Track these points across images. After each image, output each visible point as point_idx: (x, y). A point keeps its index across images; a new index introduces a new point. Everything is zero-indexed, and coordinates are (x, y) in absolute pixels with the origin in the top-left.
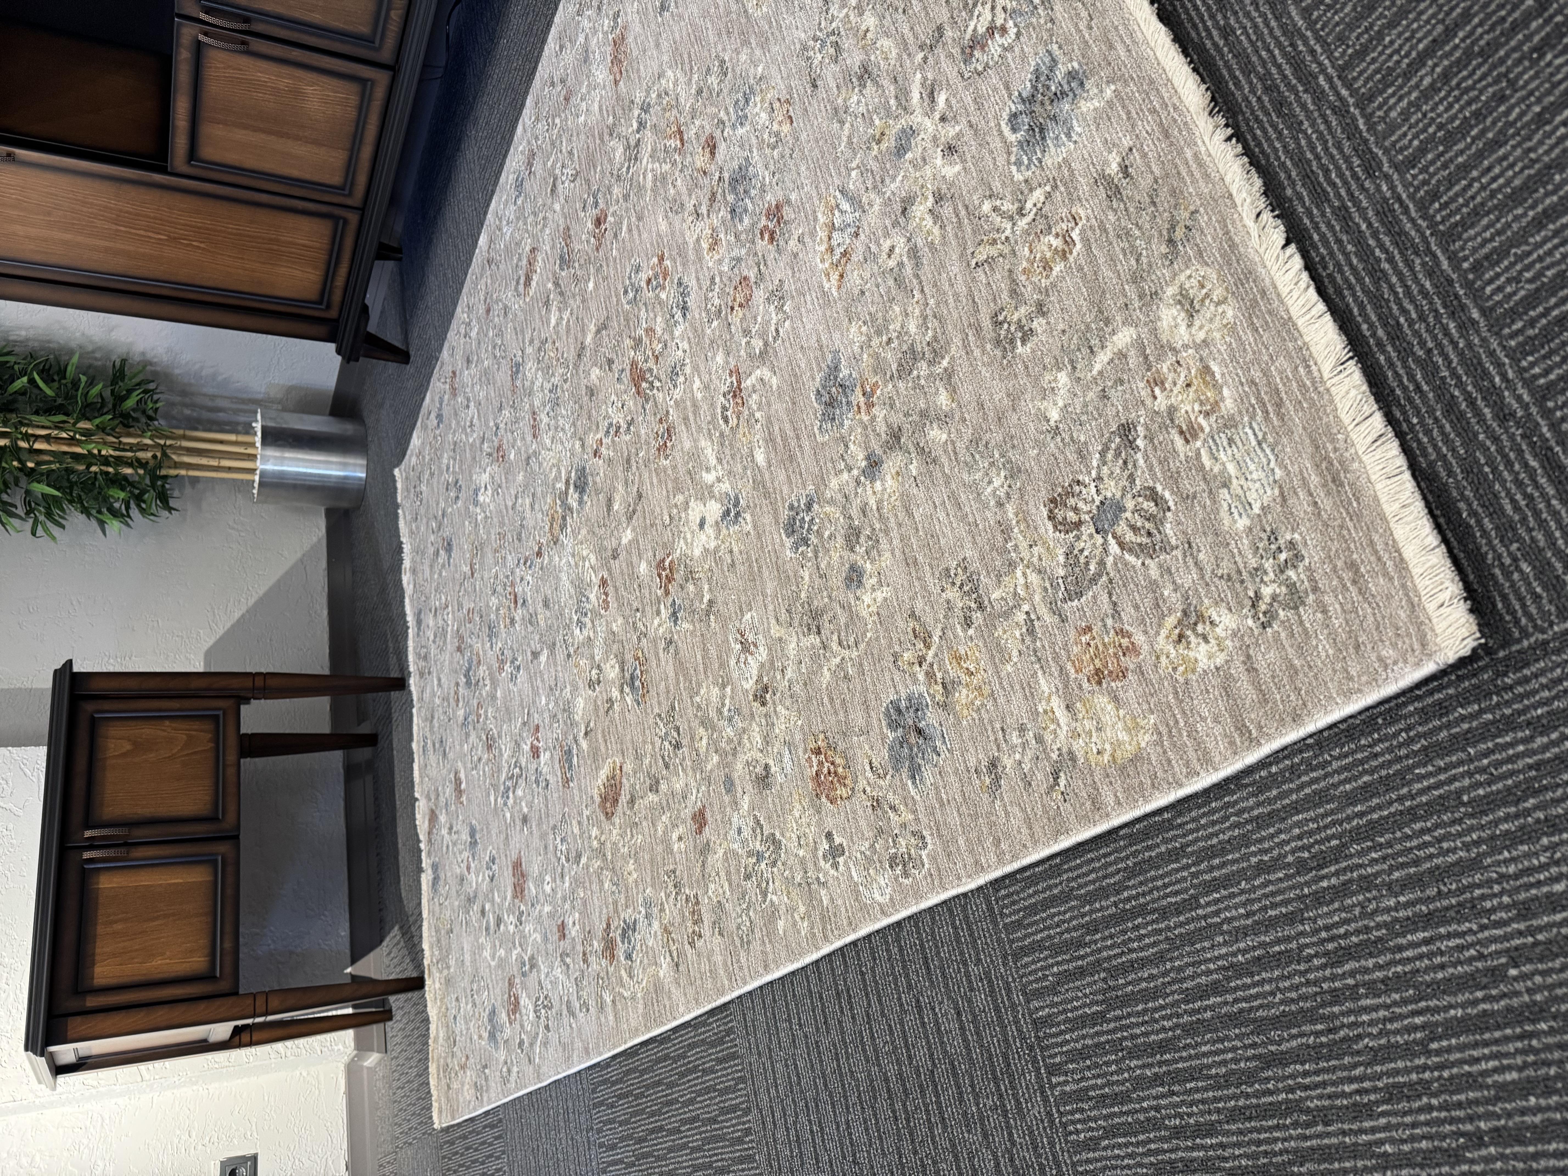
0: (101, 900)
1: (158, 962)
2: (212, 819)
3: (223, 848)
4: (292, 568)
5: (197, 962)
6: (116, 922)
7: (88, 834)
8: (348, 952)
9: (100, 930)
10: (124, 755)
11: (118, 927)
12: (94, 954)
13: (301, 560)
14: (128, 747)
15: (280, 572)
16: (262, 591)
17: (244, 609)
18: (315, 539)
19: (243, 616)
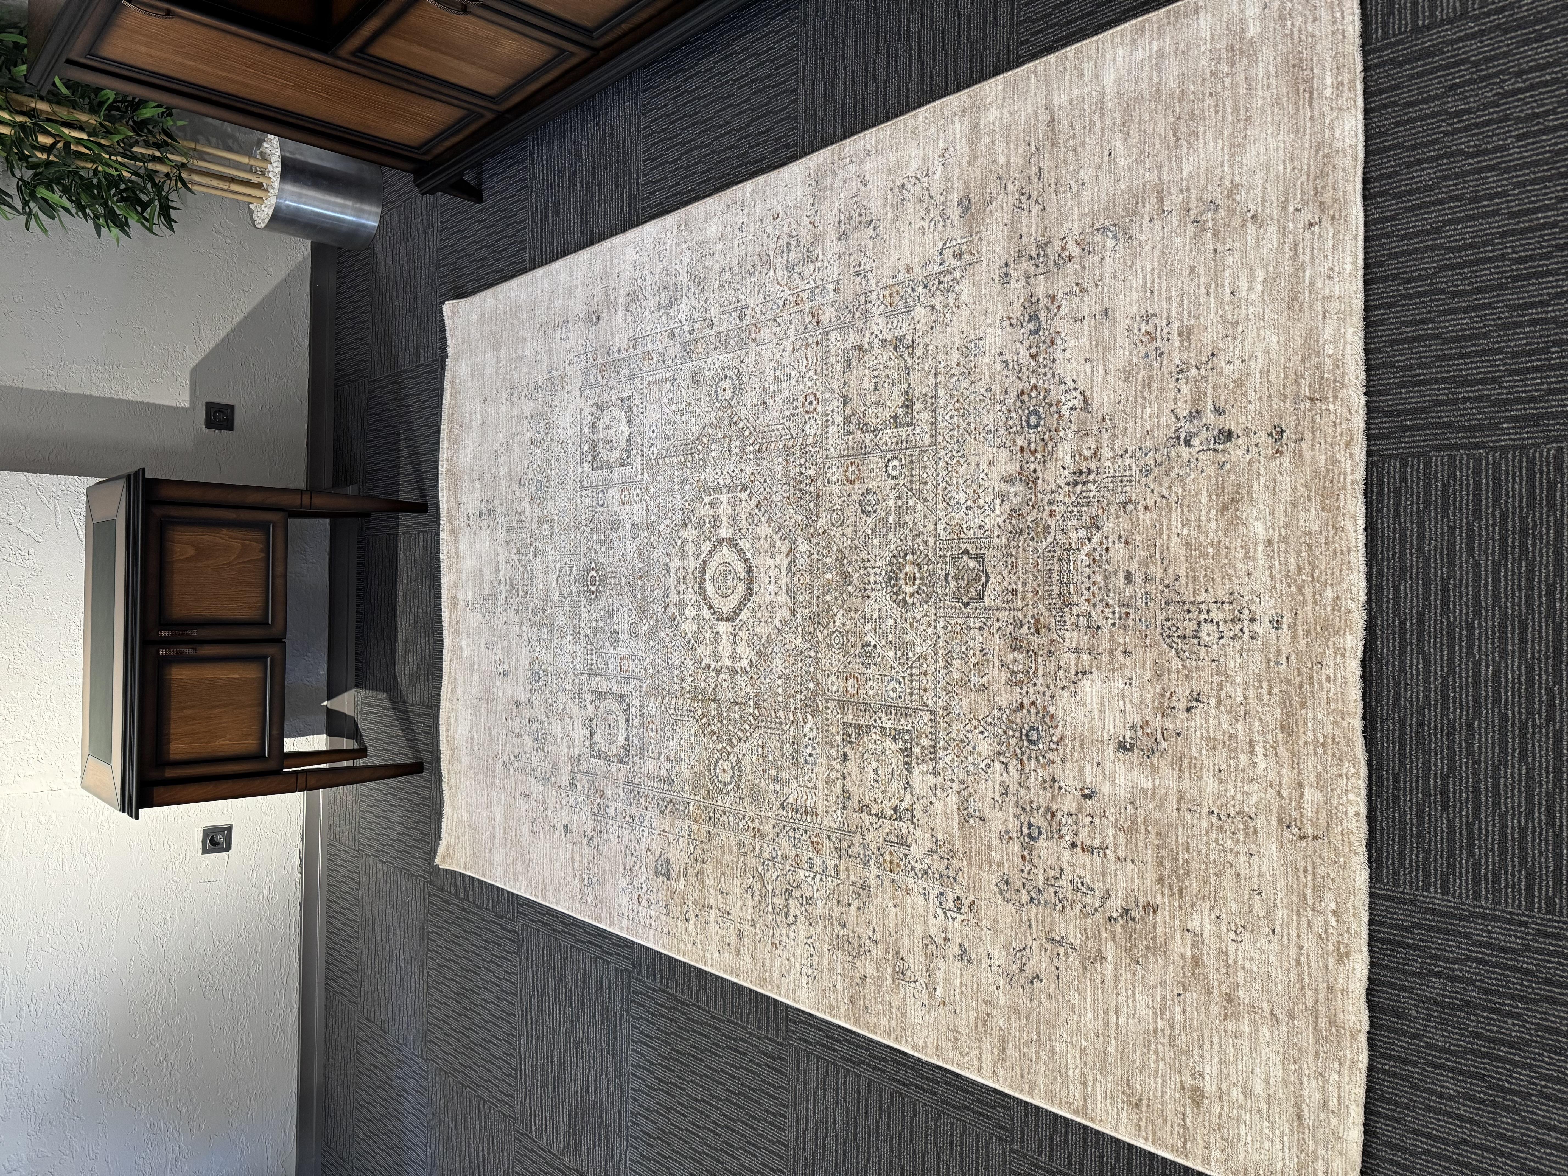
0: (173, 689)
1: (219, 743)
2: (263, 623)
3: (271, 650)
4: (277, 287)
5: (250, 744)
6: (186, 708)
7: (162, 633)
8: (325, 688)
9: (174, 714)
10: (188, 560)
11: (189, 712)
12: (169, 734)
13: (286, 280)
14: (191, 552)
15: (265, 291)
16: (247, 310)
17: (229, 329)
18: (300, 258)
19: (228, 335)
